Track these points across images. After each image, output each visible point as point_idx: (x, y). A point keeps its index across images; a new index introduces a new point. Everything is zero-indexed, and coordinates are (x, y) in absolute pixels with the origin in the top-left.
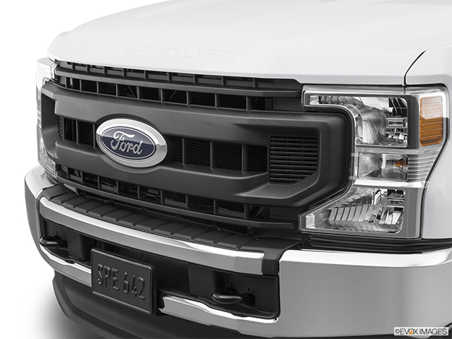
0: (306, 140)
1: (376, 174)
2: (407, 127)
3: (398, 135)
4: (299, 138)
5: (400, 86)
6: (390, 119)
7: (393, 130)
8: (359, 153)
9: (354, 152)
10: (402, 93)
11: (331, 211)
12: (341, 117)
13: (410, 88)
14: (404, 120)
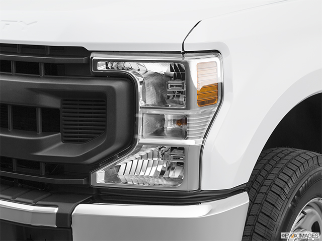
0: (95, 103)
1: (159, 133)
2: (185, 90)
3: (178, 96)
4: (89, 101)
5: (179, 52)
6: (171, 83)
7: (174, 92)
8: (143, 114)
9: (138, 113)
10: (181, 59)
11: (120, 166)
12: (126, 81)
13: (188, 54)
14: (183, 83)
